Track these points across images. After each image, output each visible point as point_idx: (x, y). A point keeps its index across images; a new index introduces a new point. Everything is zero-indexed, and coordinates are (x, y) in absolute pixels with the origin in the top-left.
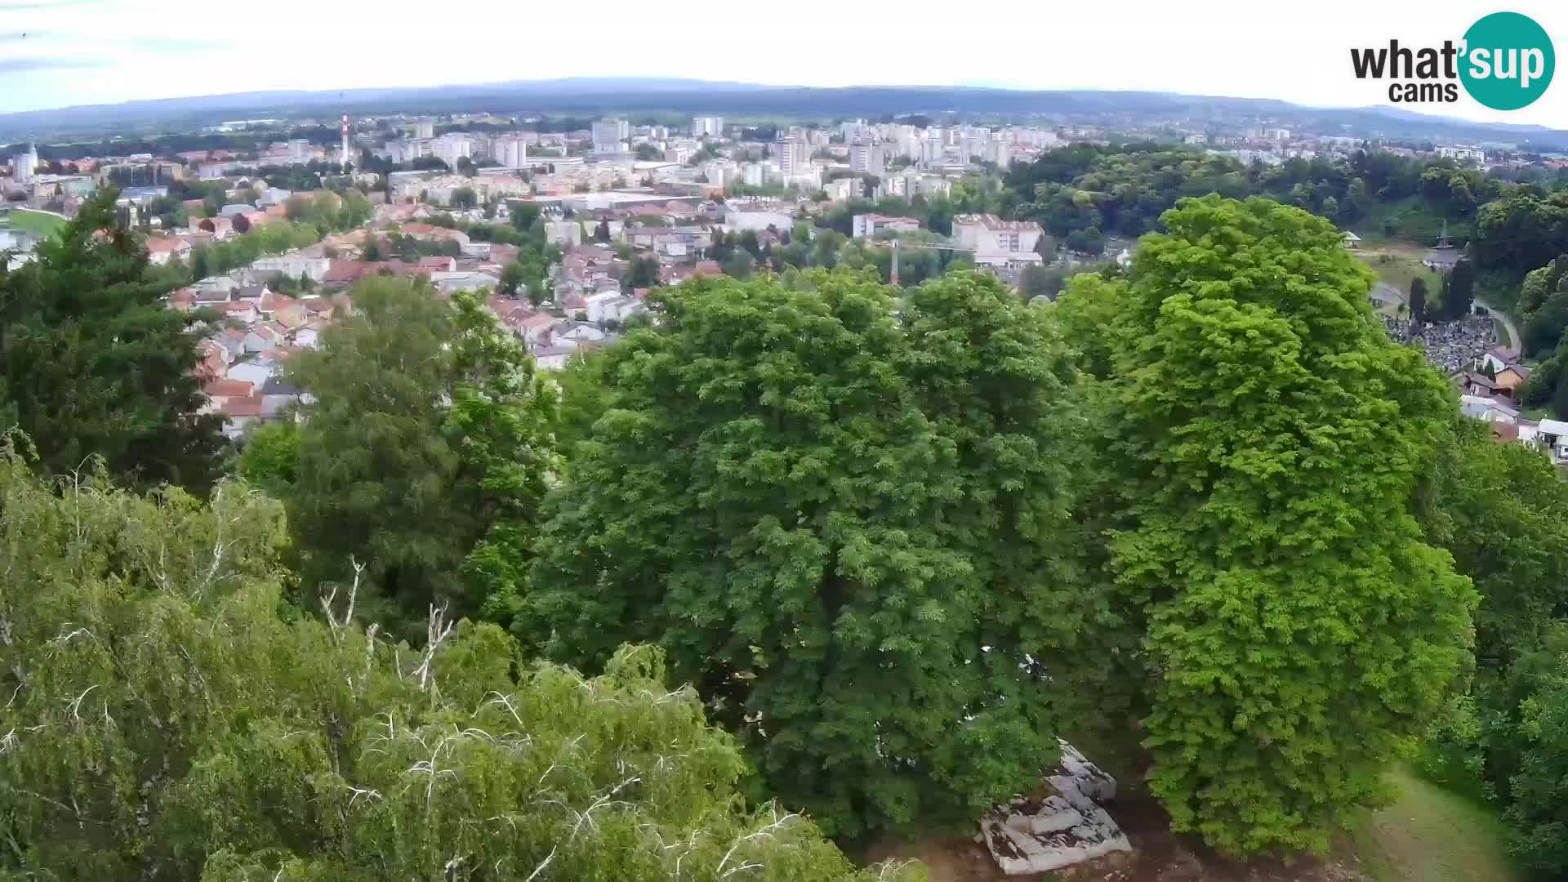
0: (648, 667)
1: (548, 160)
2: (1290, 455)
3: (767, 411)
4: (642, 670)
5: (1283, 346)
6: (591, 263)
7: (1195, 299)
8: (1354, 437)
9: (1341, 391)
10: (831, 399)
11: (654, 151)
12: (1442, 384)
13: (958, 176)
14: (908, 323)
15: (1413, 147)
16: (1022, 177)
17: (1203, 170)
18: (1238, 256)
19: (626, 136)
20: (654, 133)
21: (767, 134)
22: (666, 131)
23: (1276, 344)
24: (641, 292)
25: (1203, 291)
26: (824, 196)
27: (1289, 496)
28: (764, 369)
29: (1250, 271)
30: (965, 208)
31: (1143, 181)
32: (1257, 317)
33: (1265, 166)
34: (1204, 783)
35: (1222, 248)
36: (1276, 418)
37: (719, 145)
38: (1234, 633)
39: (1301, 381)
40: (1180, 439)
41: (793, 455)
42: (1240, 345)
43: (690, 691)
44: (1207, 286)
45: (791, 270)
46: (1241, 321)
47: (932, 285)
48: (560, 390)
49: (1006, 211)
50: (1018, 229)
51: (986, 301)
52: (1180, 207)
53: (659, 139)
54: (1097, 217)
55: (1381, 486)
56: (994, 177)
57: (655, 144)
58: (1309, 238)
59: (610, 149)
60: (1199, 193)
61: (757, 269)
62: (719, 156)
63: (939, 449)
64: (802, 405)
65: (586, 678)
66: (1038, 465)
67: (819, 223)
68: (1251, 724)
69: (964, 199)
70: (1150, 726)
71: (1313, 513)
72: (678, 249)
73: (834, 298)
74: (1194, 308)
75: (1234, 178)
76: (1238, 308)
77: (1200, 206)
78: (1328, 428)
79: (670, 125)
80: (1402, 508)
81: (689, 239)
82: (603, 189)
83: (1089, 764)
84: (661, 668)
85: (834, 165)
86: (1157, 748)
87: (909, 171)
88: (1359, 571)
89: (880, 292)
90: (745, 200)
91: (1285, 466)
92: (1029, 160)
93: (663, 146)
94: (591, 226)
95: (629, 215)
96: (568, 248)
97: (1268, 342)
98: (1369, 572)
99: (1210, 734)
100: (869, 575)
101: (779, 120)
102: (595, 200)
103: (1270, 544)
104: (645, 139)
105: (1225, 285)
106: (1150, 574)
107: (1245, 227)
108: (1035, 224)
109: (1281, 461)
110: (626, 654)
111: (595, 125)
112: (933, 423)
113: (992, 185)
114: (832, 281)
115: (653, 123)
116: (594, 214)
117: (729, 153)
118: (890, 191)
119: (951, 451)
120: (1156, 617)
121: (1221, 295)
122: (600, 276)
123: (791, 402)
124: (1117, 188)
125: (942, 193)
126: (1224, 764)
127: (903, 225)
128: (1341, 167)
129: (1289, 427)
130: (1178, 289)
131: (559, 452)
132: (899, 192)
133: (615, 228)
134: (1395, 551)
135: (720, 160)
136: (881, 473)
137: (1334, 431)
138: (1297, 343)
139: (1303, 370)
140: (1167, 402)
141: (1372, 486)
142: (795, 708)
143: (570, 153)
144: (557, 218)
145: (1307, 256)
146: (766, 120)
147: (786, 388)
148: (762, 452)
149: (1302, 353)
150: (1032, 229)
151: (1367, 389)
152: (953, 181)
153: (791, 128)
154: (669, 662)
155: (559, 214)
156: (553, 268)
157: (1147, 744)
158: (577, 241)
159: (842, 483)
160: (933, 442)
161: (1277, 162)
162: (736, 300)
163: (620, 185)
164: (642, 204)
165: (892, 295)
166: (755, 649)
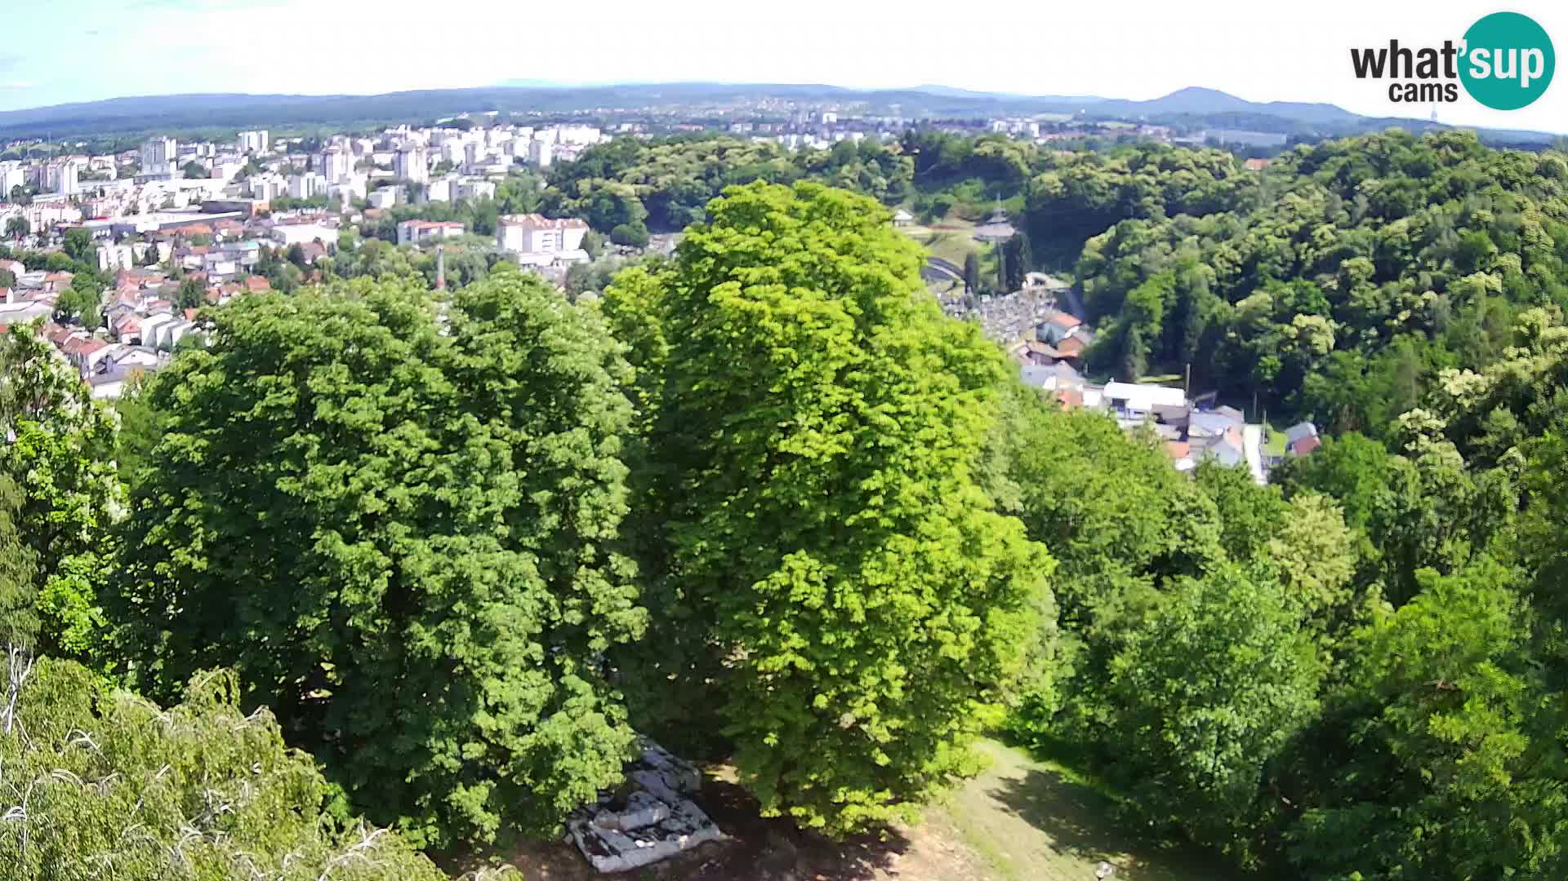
0: (223, 692)
1: (99, 184)
2: (848, 437)
3: (321, 425)
4: (218, 697)
5: (835, 328)
6: (142, 287)
7: (745, 285)
8: (914, 412)
9: (897, 369)
10: (384, 409)
11: (201, 169)
12: (1000, 356)
13: (502, 178)
14: (455, 331)
15: (962, 123)
16: (566, 175)
17: (748, 157)
18: (786, 241)
19: (174, 155)
20: (201, 151)
21: (312, 147)
22: (212, 148)
23: (828, 327)
24: (192, 312)
25: (752, 279)
26: (368, 205)
27: (852, 476)
28: (317, 382)
29: (799, 255)
30: (508, 208)
31: (687, 172)
32: (805, 302)
33: (812, 151)
34: (790, 766)
35: (769, 234)
36: (833, 400)
37: (264, 159)
38: (804, 615)
39: (858, 360)
40: (735, 428)
41: (350, 470)
42: (790, 328)
43: (265, 714)
44: (755, 273)
45: (337, 281)
46: (789, 306)
47: (479, 289)
48: (118, 417)
49: (549, 210)
50: (563, 227)
51: (533, 301)
52: (726, 196)
53: (205, 156)
54: (640, 212)
55: (944, 461)
56: (539, 177)
57: (201, 162)
58: (858, 220)
59: (158, 170)
60: (743, 181)
61: (304, 283)
62: (264, 170)
63: (494, 453)
64: (354, 417)
65: (163, 710)
66: (591, 462)
67: (366, 234)
68: (831, 703)
69: (508, 200)
70: (729, 715)
71: (877, 492)
72: (228, 268)
73: (381, 308)
74: (743, 296)
75: (780, 164)
76: (788, 293)
77: (746, 194)
78: (887, 407)
79: (216, 142)
80: (967, 480)
81: (236, 256)
82: (152, 209)
83: (671, 756)
84: (236, 693)
85: (378, 173)
86: (739, 735)
87: (452, 176)
88: (927, 544)
89: (425, 299)
90: (292, 214)
91: (845, 446)
92: (572, 158)
93: (208, 165)
94: (140, 249)
95: (178, 236)
96: (120, 272)
97: (820, 324)
98: (937, 545)
99: (789, 716)
100: (434, 585)
101: (323, 130)
102: (145, 222)
103: (833, 524)
104: (191, 157)
105: (774, 272)
106: (715, 563)
107: (792, 212)
108: (580, 222)
109: (840, 443)
110: (201, 682)
111: (143, 146)
112: (485, 427)
113: (535, 185)
114: (378, 292)
115: (199, 141)
116: (144, 236)
117: (274, 167)
118: (432, 197)
119: (506, 456)
120: (723, 605)
121: (770, 281)
122: (152, 299)
123: (344, 416)
124: (661, 180)
125: (486, 195)
126: (806, 747)
127: (451, 230)
128: (888, 148)
129: (846, 407)
130: (727, 278)
131: (121, 480)
132: (445, 197)
133: (165, 250)
134: (965, 523)
135: (266, 175)
136: (439, 482)
137: (893, 409)
138: (850, 324)
139: (856, 350)
140: (720, 391)
141: (935, 461)
142: (372, 725)
143: (120, 176)
144: (109, 244)
145: (856, 237)
146: (310, 131)
147: (337, 401)
148: (319, 466)
149: (855, 334)
150: (576, 226)
151: (925, 364)
152: (496, 183)
153: (336, 139)
154: (243, 687)
155: (110, 238)
156: (107, 294)
157: (727, 732)
158: (128, 265)
159: (399, 493)
160: (486, 445)
161: (823, 145)
162: (283, 316)
163: (168, 206)
164: (190, 223)
165: (438, 300)
166: (327, 666)
